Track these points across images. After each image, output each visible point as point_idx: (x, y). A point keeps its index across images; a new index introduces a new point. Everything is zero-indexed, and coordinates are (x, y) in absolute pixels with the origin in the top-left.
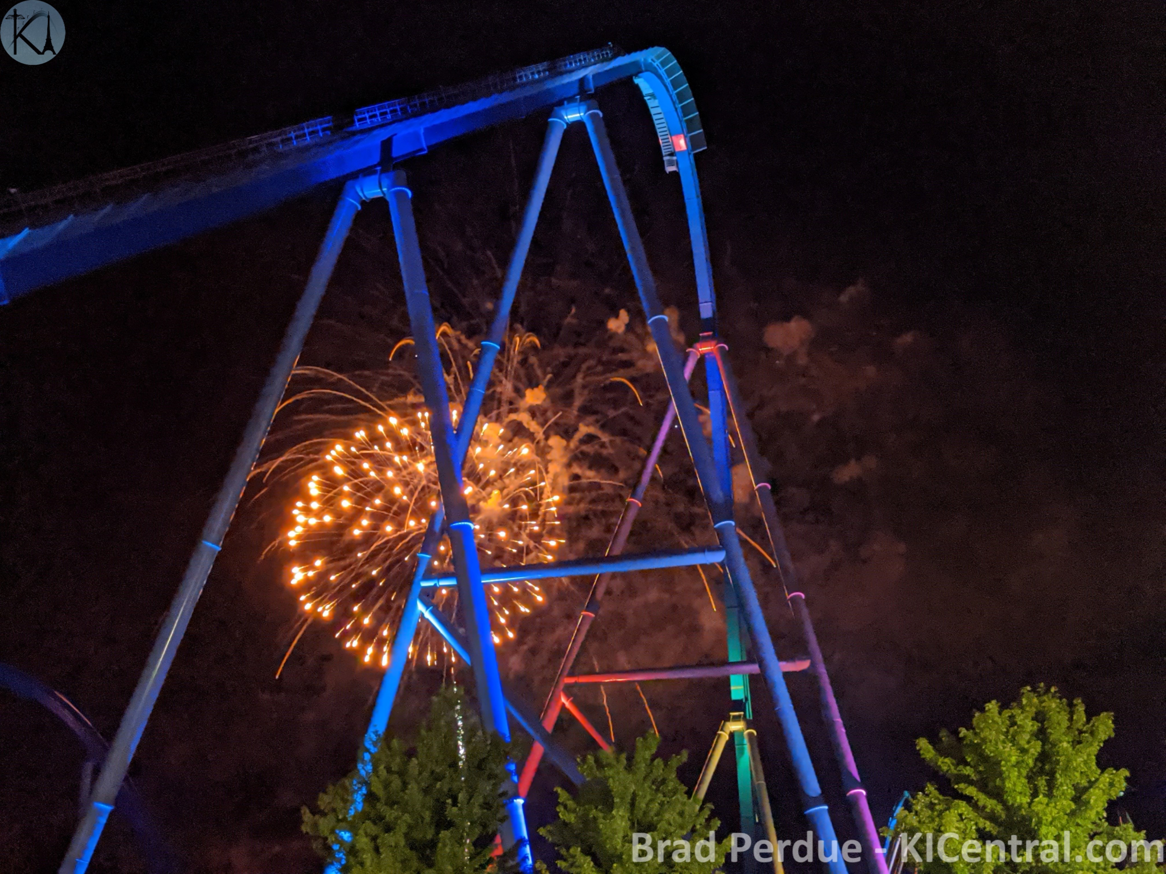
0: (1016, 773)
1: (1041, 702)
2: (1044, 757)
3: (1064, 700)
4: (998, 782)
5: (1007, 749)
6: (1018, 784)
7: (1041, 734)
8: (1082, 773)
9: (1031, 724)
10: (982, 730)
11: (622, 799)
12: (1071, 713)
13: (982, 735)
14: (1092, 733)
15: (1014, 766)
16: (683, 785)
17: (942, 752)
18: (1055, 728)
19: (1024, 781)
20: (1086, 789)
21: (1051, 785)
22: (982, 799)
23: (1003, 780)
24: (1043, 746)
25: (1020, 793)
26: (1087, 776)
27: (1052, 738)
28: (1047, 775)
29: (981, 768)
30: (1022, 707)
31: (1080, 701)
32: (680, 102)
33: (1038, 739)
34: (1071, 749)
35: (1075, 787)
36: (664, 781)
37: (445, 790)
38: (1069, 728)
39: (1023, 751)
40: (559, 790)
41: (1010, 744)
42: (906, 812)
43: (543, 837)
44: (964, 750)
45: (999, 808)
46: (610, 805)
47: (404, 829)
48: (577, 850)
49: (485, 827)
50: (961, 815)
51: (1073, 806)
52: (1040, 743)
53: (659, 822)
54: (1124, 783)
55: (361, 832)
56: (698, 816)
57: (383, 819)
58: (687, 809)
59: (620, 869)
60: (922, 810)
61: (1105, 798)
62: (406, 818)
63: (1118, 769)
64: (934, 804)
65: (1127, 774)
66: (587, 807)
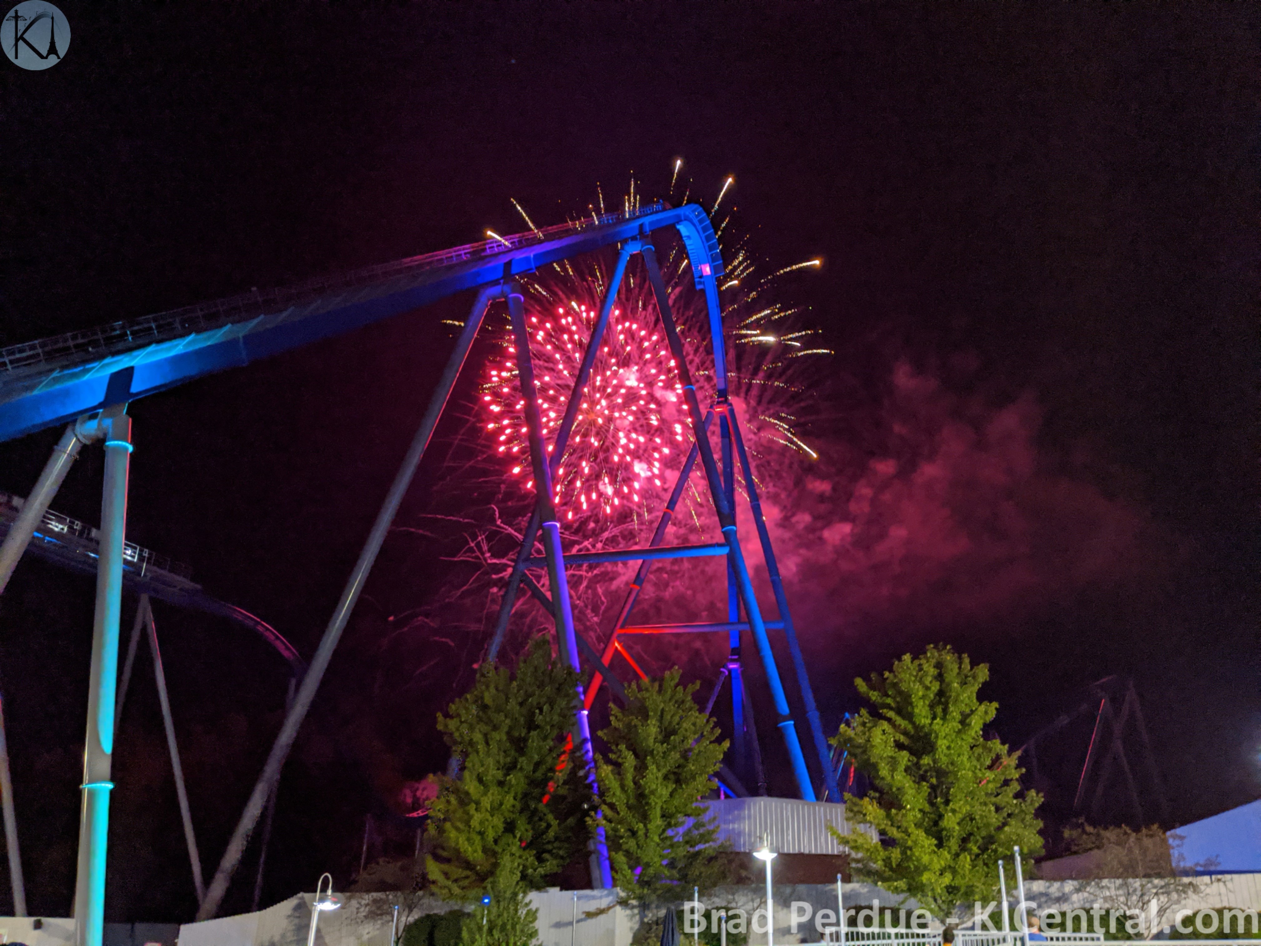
0: (922, 703)
1: (940, 655)
2: (941, 693)
3: (956, 655)
5: (916, 687)
6: (923, 710)
7: (940, 677)
8: (966, 705)
9: (932, 670)
10: (899, 673)
11: (655, 713)
12: (960, 663)
13: (900, 677)
14: (974, 677)
15: (921, 698)
16: (696, 705)
17: (872, 687)
18: (949, 673)
19: (927, 708)
20: (969, 715)
21: (945, 711)
22: (899, 720)
23: (913, 708)
24: (941, 685)
25: (924, 717)
26: (970, 706)
27: (947, 680)
28: (943, 704)
29: (898, 699)
30: (927, 659)
31: (966, 655)
32: (707, 242)
33: (938, 680)
34: (959, 688)
35: (962, 713)
36: (683, 702)
37: (535, 703)
38: (958, 674)
39: (927, 688)
40: (611, 705)
41: (918, 684)
42: (847, 728)
43: (600, 737)
44: (887, 686)
45: (910, 727)
46: (646, 717)
47: (506, 729)
48: (623, 747)
49: (561, 728)
50: (884, 731)
51: (960, 727)
52: (938, 683)
53: (679, 729)
54: (994, 712)
55: (477, 730)
56: (705, 725)
57: (492, 721)
58: (698, 720)
59: (652, 760)
60: (857, 726)
61: (982, 722)
62: (508, 721)
63: (990, 702)
64: (866, 723)
65: (997, 706)
66: (631, 717)
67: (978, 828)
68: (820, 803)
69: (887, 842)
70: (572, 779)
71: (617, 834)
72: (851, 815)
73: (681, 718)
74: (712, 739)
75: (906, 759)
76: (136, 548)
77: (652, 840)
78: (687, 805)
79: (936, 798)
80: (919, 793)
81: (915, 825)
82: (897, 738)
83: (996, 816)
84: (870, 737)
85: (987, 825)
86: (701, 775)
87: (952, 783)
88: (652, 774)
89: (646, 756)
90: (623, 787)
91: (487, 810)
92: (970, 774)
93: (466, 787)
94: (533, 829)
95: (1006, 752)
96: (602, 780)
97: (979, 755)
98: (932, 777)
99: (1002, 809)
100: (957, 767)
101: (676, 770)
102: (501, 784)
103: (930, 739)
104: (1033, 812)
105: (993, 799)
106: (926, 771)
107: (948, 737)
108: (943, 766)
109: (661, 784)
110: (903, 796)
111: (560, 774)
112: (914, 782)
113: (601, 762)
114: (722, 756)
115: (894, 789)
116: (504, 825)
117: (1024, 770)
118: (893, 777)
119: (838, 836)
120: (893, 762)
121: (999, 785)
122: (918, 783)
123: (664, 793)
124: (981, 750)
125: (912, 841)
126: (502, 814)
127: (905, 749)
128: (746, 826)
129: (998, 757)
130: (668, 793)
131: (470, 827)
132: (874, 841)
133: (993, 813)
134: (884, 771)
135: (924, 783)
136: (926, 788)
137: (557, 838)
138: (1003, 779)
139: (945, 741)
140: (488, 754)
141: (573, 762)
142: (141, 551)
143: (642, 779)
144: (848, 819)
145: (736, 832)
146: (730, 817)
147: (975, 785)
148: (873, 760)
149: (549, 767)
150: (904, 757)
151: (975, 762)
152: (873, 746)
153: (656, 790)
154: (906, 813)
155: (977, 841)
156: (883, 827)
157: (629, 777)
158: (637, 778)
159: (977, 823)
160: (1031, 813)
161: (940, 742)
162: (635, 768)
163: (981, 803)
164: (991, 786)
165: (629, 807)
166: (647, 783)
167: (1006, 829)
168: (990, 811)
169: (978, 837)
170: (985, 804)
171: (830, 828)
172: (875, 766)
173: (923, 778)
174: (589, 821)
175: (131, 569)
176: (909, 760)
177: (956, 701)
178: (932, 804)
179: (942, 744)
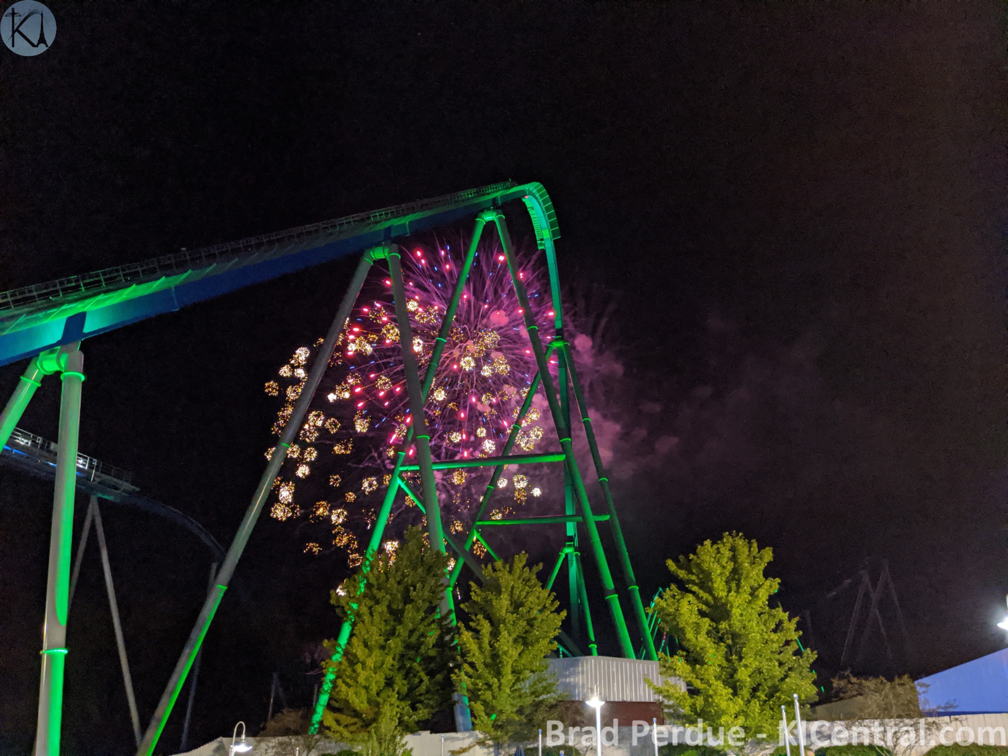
0: (720, 579)
1: (734, 541)
2: (735, 571)
3: (747, 540)
4: (710, 584)
5: (715, 566)
6: (721, 585)
7: (734, 558)
8: (755, 580)
9: (728, 552)
10: (702, 555)
11: (506, 589)
12: (750, 547)
13: (702, 558)
14: (761, 558)
15: (719, 576)
16: (539, 582)
17: (680, 567)
18: (741, 555)
19: (724, 583)
20: (757, 589)
21: (738, 586)
22: (702, 593)
23: (713, 583)
24: (734, 565)
25: (722, 590)
26: (758, 582)
27: (739, 560)
28: (736, 580)
29: (701, 576)
30: (724, 544)
31: (755, 541)
32: (547, 212)
33: (732, 561)
34: (749, 567)
35: (752, 588)
36: (529, 580)
37: (410, 582)
38: (749, 555)
39: (724, 567)
40: (472, 583)
41: (717, 564)
42: (660, 599)
43: (462, 610)
44: (692, 565)
45: (710, 598)
46: (499, 593)
47: (386, 603)
48: (480, 617)
49: (431, 603)
50: (689, 602)
51: (750, 598)
52: (733, 563)
53: (526, 602)
54: (778, 586)
55: (363, 604)
56: (547, 599)
57: (375, 597)
58: (541, 595)
59: (504, 628)
60: (668, 598)
61: (767, 594)
62: (388, 597)
63: (774, 578)
64: (675, 595)
65: (779, 581)
66: (487, 593)
67: (765, 680)
68: (638, 661)
69: (693, 692)
70: (440, 644)
71: (477, 687)
72: (664, 669)
73: (528, 593)
74: (553, 610)
75: (707, 624)
76: (86, 458)
77: (504, 692)
78: (532, 663)
79: (732, 655)
80: (718, 652)
81: (715, 677)
82: (700, 607)
83: (780, 670)
84: (678, 607)
85: (773, 677)
86: (543, 638)
87: (744, 643)
88: (505, 638)
89: (500, 624)
90: (480, 648)
91: (371, 669)
92: (759, 636)
93: (354, 651)
94: (409, 683)
95: (787, 618)
96: (465, 644)
97: (766, 621)
98: (728, 639)
99: (785, 664)
100: (747, 630)
101: (524, 635)
102: (383, 647)
103: (726, 608)
104: (809, 666)
105: (778, 657)
106: (723, 634)
107: (740, 607)
108: (737, 630)
109: (512, 647)
110: (705, 654)
111: (431, 639)
112: (714, 643)
113: (463, 629)
114: (560, 624)
115: (698, 649)
116: (385, 681)
117: (801, 633)
118: (697, 639)
119: (654, 688)
120: (697, 627)
121: (782, 645)
122: (718, 644)
123: (514, 654)
124: (767, 617)
125: (714, 691)
126: (383, 672)
127: (707, 617)
128: (579, 679)
129: (781, 622)
130: (518, 654)
131: (357, 682)
132: (683, 691)
133: (777, 667)
134: (690, 635)
135: (722, 644)
136: (723, 647)
137: (428, 692)
138: (784, 640)
139: (738, 610)
140: (372, 623)
141: (441, 629)
142: (91, 460)
143: (496, 642)
144: (661, 674)
145: (572, 684)
146: (567, 673)
147: (763, 645)
148: (681, 626)
149: (421, 633)
150: (706, 623)
151: (762, 627)
152: (680, 614)
153: (508, 651)
154: (708, 668)
155: (764, 690)
156: (690, 679)
157: (486, 641)
158: (492, 641)
159: (764, 675)
160: (807, 667)
161: (734, 610)
162: (491, 633)
163: (767, 660)
164: (775, 646)
165: (486, 665)
166: (500, 645)
167: (787, 680)
168: (774, 666)
169: (765, 687)
170: (770, 660)
171: (647, 681)
172: (682, 630)
173: (721, 639)
174: (453, 677)
175: (82, 475)
176: (710, 626)
177: (747, 577)
178: (728, 660)
179: (736, 612)
